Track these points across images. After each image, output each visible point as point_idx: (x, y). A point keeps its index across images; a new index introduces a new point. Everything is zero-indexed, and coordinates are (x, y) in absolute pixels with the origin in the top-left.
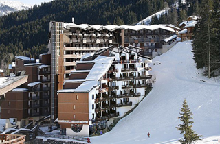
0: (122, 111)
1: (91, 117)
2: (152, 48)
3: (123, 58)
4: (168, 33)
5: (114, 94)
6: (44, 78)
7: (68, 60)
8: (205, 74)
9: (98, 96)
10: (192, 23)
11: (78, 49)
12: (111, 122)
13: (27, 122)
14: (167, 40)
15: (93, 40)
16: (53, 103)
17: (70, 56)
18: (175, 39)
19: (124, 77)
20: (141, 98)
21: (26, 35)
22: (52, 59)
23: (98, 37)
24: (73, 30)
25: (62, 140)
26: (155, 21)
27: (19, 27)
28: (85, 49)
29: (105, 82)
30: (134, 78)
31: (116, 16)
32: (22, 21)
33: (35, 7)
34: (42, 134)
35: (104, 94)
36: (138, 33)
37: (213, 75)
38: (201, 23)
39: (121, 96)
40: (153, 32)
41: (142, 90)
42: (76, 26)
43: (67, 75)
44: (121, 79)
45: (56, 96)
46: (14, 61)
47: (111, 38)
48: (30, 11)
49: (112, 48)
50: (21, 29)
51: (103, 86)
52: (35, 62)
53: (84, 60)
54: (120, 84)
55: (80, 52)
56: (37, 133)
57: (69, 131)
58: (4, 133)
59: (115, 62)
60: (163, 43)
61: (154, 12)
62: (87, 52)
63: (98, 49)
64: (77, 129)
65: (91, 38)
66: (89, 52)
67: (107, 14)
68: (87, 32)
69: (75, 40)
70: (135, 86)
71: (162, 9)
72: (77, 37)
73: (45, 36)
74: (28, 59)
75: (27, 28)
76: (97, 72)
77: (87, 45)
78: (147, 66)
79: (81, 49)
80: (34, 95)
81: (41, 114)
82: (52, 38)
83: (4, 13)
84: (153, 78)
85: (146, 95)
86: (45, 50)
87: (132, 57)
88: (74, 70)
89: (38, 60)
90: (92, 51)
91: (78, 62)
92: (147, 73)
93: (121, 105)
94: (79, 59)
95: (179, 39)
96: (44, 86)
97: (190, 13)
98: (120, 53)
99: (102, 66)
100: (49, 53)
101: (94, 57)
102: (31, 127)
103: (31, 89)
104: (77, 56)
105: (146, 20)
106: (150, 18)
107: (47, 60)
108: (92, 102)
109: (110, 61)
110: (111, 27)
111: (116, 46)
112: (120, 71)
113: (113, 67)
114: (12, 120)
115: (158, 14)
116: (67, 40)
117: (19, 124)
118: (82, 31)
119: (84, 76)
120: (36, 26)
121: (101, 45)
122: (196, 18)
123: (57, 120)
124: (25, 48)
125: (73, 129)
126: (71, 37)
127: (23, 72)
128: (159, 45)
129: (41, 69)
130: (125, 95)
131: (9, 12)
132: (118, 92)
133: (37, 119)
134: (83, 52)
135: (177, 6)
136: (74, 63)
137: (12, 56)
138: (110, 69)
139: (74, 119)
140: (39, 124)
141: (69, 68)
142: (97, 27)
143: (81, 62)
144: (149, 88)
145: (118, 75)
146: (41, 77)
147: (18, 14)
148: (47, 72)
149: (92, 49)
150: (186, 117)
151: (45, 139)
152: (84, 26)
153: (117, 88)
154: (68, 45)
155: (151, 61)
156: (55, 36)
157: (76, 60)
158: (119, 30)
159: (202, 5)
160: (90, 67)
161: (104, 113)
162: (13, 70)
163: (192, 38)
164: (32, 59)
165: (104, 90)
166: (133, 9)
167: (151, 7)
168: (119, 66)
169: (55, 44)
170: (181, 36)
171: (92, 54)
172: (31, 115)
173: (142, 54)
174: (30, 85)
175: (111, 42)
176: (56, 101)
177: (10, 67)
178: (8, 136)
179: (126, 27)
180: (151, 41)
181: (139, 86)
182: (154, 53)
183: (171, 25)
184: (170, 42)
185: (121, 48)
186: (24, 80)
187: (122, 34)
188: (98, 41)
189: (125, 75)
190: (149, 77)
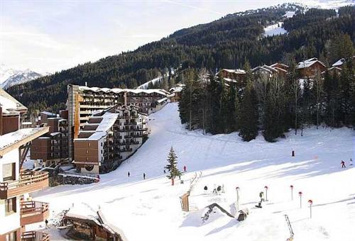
0: (124, 155)
1: (100, 160)
2: (148, 107)
3: (126, 115)
4: (161, 96)
5: (118, 143)
6: (63, 129)
7: (82, 115)
8: (187, 128)
9: (106, 143)
10: (179, 89)
11: (90, 107)
12: (116, 163)
13: (51, 163)
14: (160, 101)
15: (102, 100)
16: (70, 149)
17: (83, 112)
18: (166, 100)
19: (126, 129)
20: (139, 145)
21: (49, 95)
22: (70, 114)
23: (106, 98)
24: (86, 92)
25: (78, 176)
26: (151, 86)
27: (44, 89)
28: (95, 107)
29: (112, 133)
30: (135, 130)
31: (121, 81)
32: (46, 84)
33: (56, 73)
34: (62, 171)
35: (110, 142)
36: (138, 95)
37: (193, 129)
38: (185, 89)
39: (124, 144)
40: (149, 95)
41: (140, 140)
42: (89, 89)
43: (81, 127)
44: (123, 131)
45: (73, 143)
46: (40, 115)
47: (116, 99)
48: (53, 76)
49: (117, 106)
50: (45, 90)
51: (110, 136)
52: (56, 116)
53: (94, 116)
54: (123, 134)
55: (92, 109)
56: (58, 171)
57: (83, 170)
58: (34, 170)
59: (119, 118)
60: (157, 103)
61: (149, 79)
62: (97, 109)
63: (106, 107)
64: (90, 168)
65: (100, 98)
66: (99, 109)
67: (113, 79)
68: (97, 93)
69: (87, 100)
70: (135, 137)
71: (157, 77)
72: (89, 98)
73: (64, 96)
74: (50, 114)
75: (50, 90)
76: (105, 125)
77: (97, 104)
78: (144, 121)
79: (92, 107)
80: (55, 142)
81: (61, 157)
82: (69, 98)
83: (32, 78)
84: (148, 130)
85: (143, 142)
86: (64, 108)
87: (132, 114)
88: (87, 124)
89: (58, 115)
90: (101, 109)
91: (90, 117)
92: (144, 127)
93: (124, 151)
94: (91, 115)
95: (169, 101)
96: (63, 135)
97: (178, 81)
98: (123, 111)
99: (109, 120)
100: (67, 110)
101: (103, 113)
102: (54, 166)
103: (52, 137)
104: (89, 112)
105: (144, 85)
106: (147, 84)
107: (66, 115)
108: (101, 148)
109: (115, 116)
110: (116, 90)
111: (120, 105)
112: (123, 124)
113: (117, 122)
114: (39, 160)
115: (154, 81)
116: (81, 99)
117: (44, 164)
118: (93, 92)
119: (94, 128)
120: (57, 88)
121: (108, 104)
122: (181, 85)
123: (73, 162)
124: (49, 106)
125: (86, 169)
126: (85, 97)
127: (46, 124)
128: (154, 105)
129: (61, 122)
130: (127, 143)
131: (36, 77)
132: (122, 141)
133: (59, 160)
134: (94, 109)
135: (168, 75)
136: (87, 118)
137: (38, 112)
138: (115, 123)
139: (87, 161)
140: (60, 164)
141: (82, 122)
142: (105, 90)
143: (92, 117)
144: (145, 138)
145: (121, 127)
146: (61, 129)
147: (43, 79)
148: (65, 124)
149: (101, 107)
150: (172, 159)
151: (65, 176)
152: (95, 89)
153: (121, 137)
154: (82, 103)
155: (147, 117)
156: (72, 97)
157: (88, 115)
158: (123, 93)
159: (186, 76)
160: (99, 121)
161: (110, 156)
162: (39, 123)
163: (179, 100)
164: (54, 114)
165: (111, 139)
166: (134, 76)
167: (148, 75)
168: (123, 121)
169: (72, 103)
170: (170, 98)
171: (101, 111)
172: (53, 158)
173: (141, 111)
174: (52, 134)
175: (116, 101)
176: (73, 147)
177: (37, 120)
178: (36, 173)
179: (128, 90)
180: (148, 101)
181: (138, 136)
182: (150, 111)
183: (163, 90)
184: (162, 103)
185: (124, 107)
186: (46, 130)
187: (125, 96)
188: (106, 101)
189: (127, 128)
190: (146, 130)
